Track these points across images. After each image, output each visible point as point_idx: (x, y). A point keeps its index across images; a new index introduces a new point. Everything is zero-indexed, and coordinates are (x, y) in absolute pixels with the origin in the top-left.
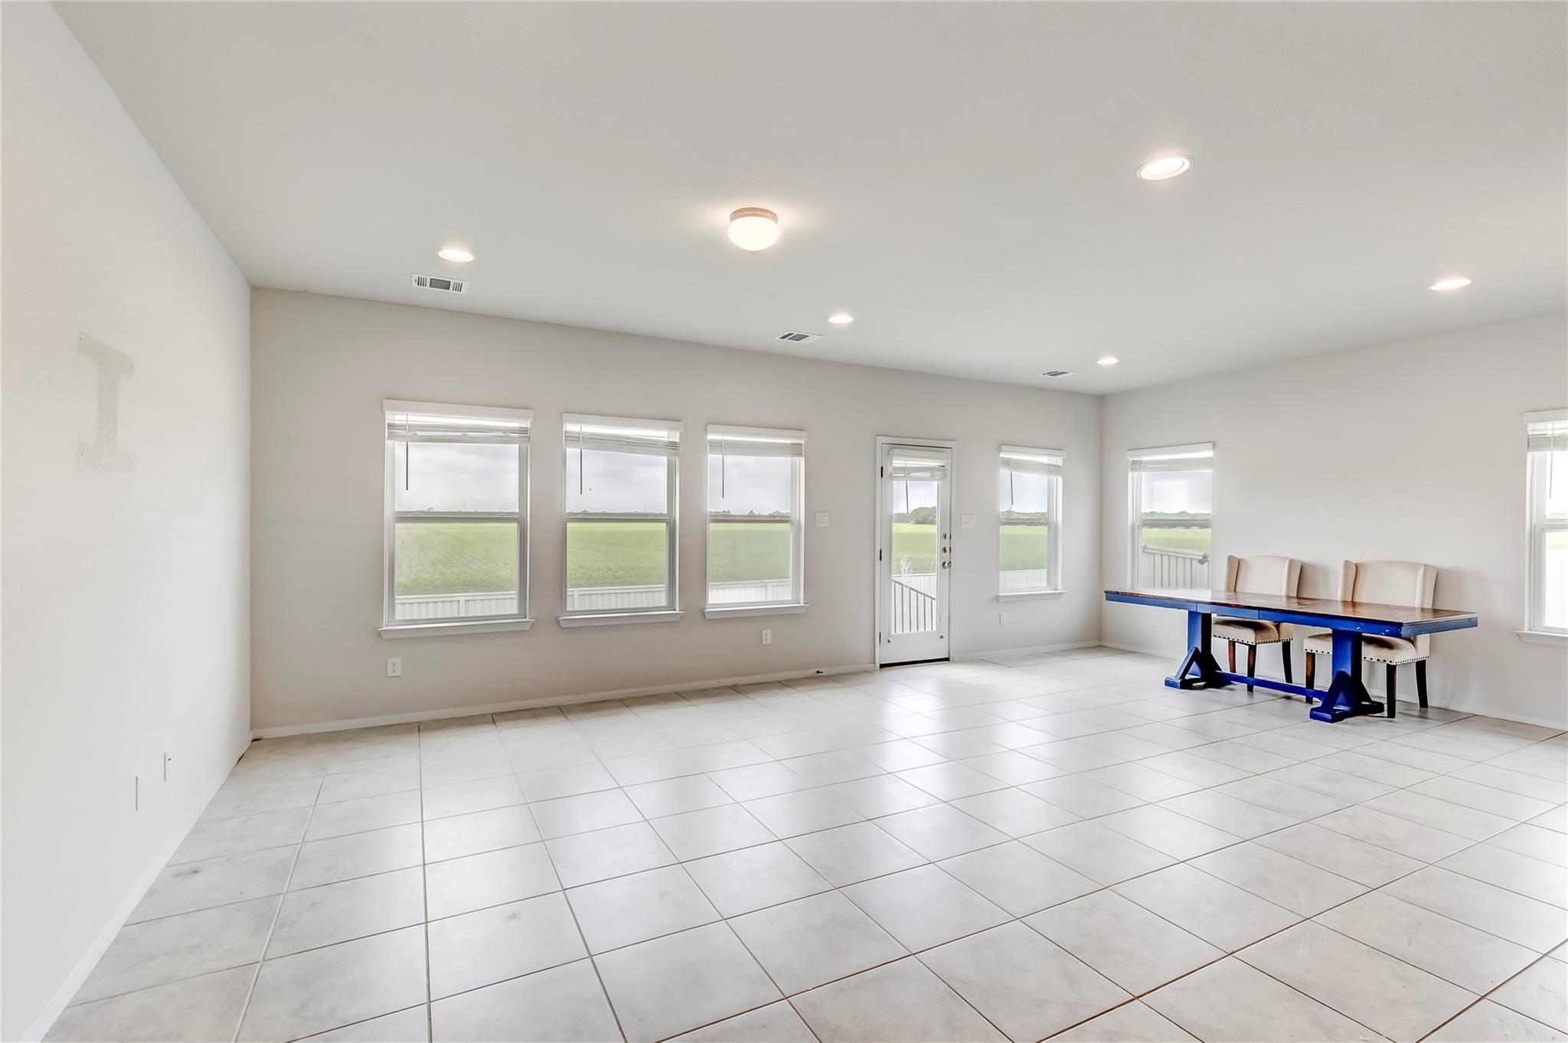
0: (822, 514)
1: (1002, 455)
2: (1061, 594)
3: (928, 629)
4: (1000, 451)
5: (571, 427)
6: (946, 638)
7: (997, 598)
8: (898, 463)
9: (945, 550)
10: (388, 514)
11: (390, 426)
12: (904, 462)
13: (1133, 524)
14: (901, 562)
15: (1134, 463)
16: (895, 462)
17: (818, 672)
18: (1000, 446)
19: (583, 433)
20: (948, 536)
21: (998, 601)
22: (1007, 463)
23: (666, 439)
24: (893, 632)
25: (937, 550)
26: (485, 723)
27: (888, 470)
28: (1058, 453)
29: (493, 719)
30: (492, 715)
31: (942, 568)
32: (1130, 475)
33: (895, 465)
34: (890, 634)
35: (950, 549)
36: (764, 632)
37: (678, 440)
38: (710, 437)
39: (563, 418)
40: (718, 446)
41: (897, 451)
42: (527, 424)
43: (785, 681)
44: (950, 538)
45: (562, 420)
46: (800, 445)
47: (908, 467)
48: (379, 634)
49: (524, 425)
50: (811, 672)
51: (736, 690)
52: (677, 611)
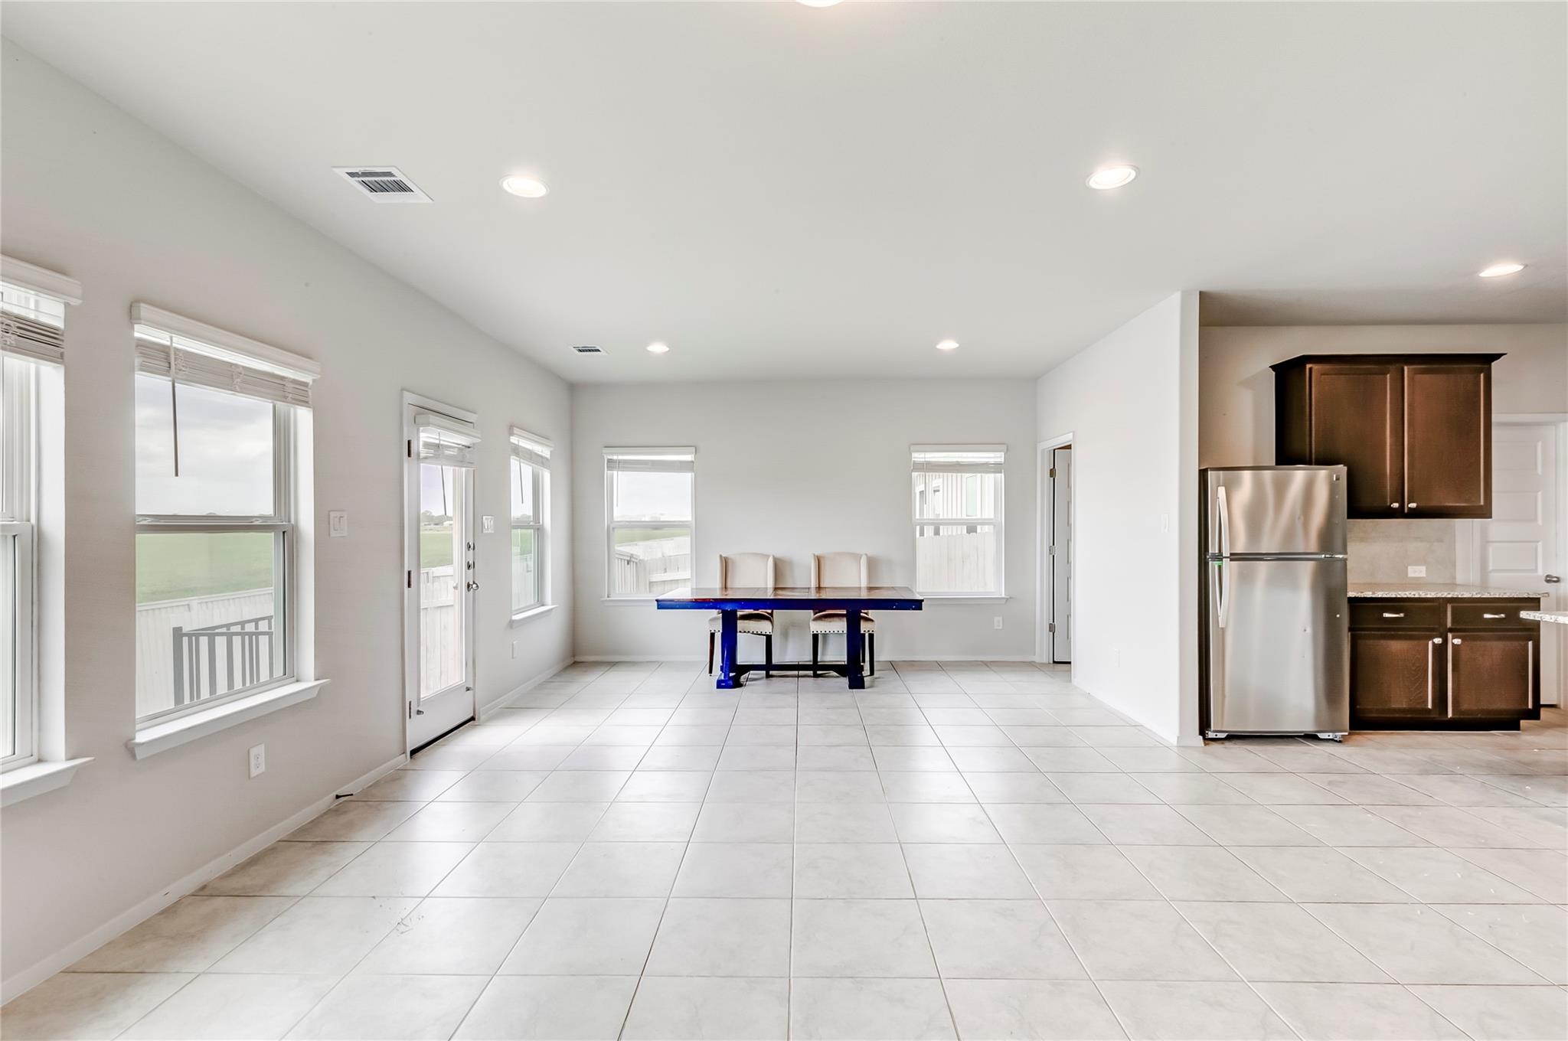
0: (338, 514)
1: (512, 440)
2: (552, 609)
4: (511, 434)
6: (472, 687)
7: (512, 624)
9: (469, 567)
12: (430, 436)
13: (608, 527)
15: (610, 461)
16: (424, 435)
17: (338, 797)
18: (511, 427)
20: (471, 546)
21: (513, 627)
22: (517, 451)
24: (422, 698)
27: (418, 447)
28: (548, 443)
31: (467, 593)
32: (606, 474)
33: (424, 440)
34: (420, 700)
35: (474, 563)
36: (253, 752)
41: (425, 418)
43: (294, 834)
44: (474, 549)
46: (305, 384)
47: (442, 445)
50: (327, 801)
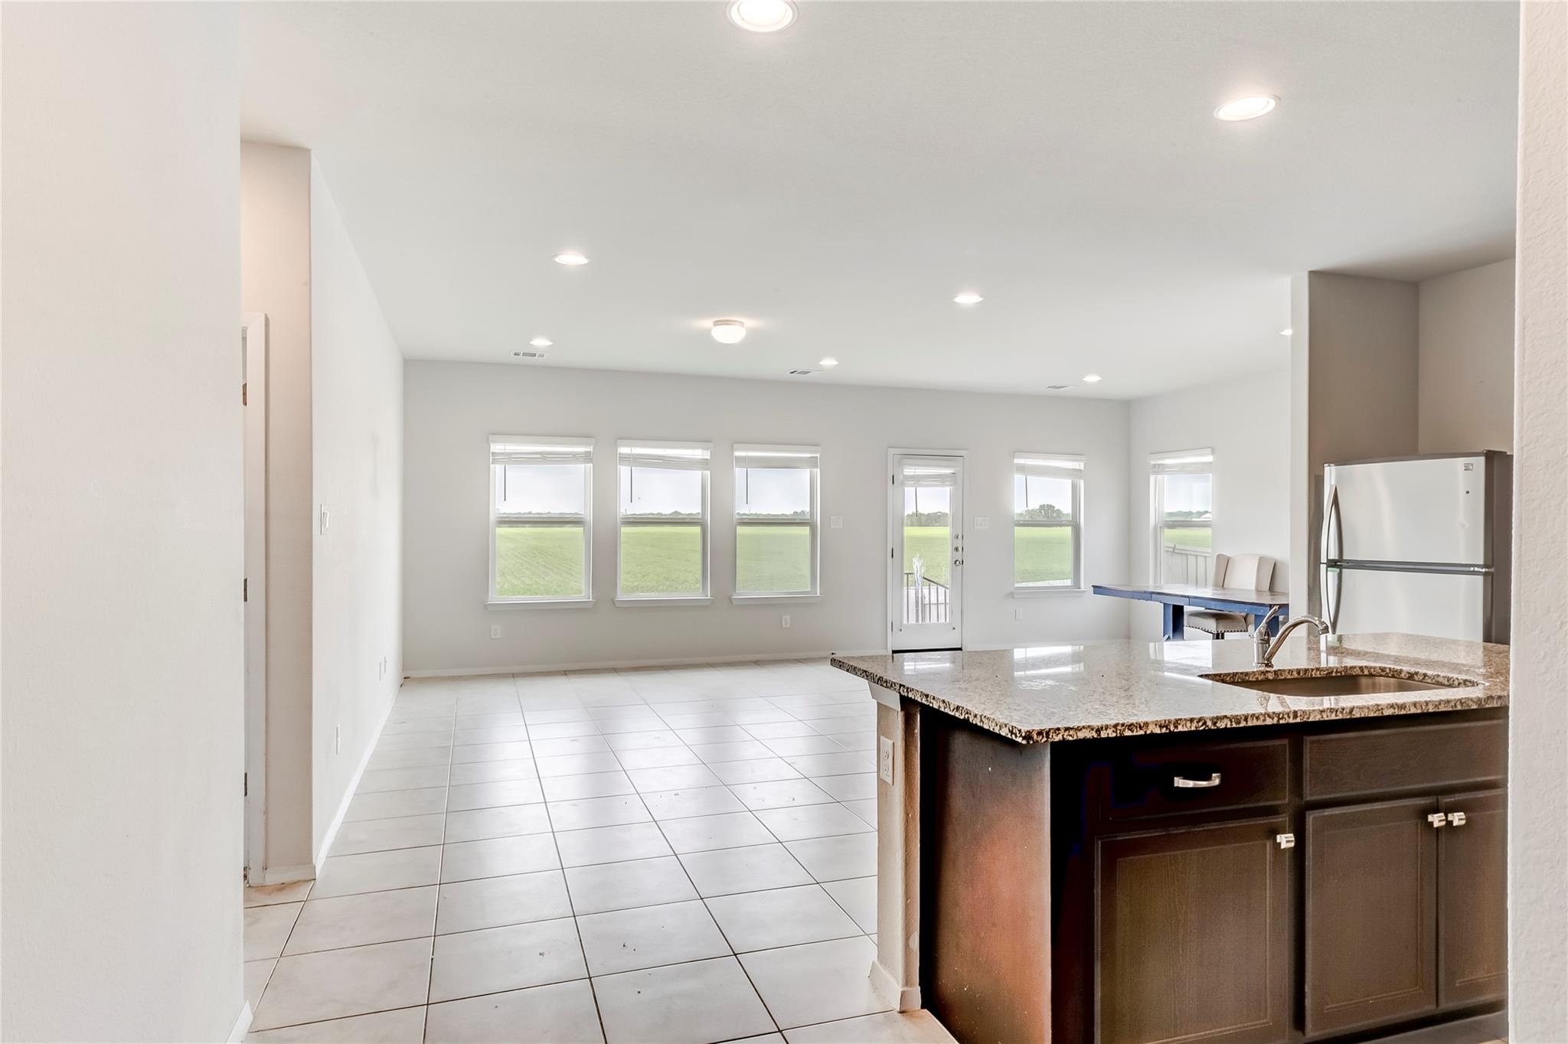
0: (836, 517)
1: (1016, 461)
2: (1084, 592)
3: (942, 620)
4: (1014, 458)
5: (624, 450)
6: (958, 629)
7: (1012, 594)
8: (909, 471)
9: (957, 549)
10: (492, 518)
11: (493, 453)
12: (913, 470)
13: (1156, 525)
14: (914, 560)
15: (1155, 466)
16: (905, 470)
17: (832, 654)
18: (1014, 453)
19: (633, 455)
20: (960, 537)
21: (1013, 597)
22: (1022, 469)
23: (701, 457)
24: (905, 622)
25: (949, 549)
26: (561, 675)
27: (898, 478)
28: (1078, 457)
29: (565, 673)
30: (565, 671)
31: (954, 565)
32: (1152, 478)
33: (905, 473)
34: (901, 623)
35: (963, 548)
36: (785, 618)
37: (709, 457)
38: (737, 454)
39: (618, 443)
40: (744, 462)
41: (906, 461)
42: (590, 449)
43: (802, 659)
44: (963, 539)
45: (616, 444)
46: (817, 457)
47: (918, 475)
48: (486, 606)
49: (588, 450)
50: (827, 653)
51: (758, 663)
52: (709, 597)
